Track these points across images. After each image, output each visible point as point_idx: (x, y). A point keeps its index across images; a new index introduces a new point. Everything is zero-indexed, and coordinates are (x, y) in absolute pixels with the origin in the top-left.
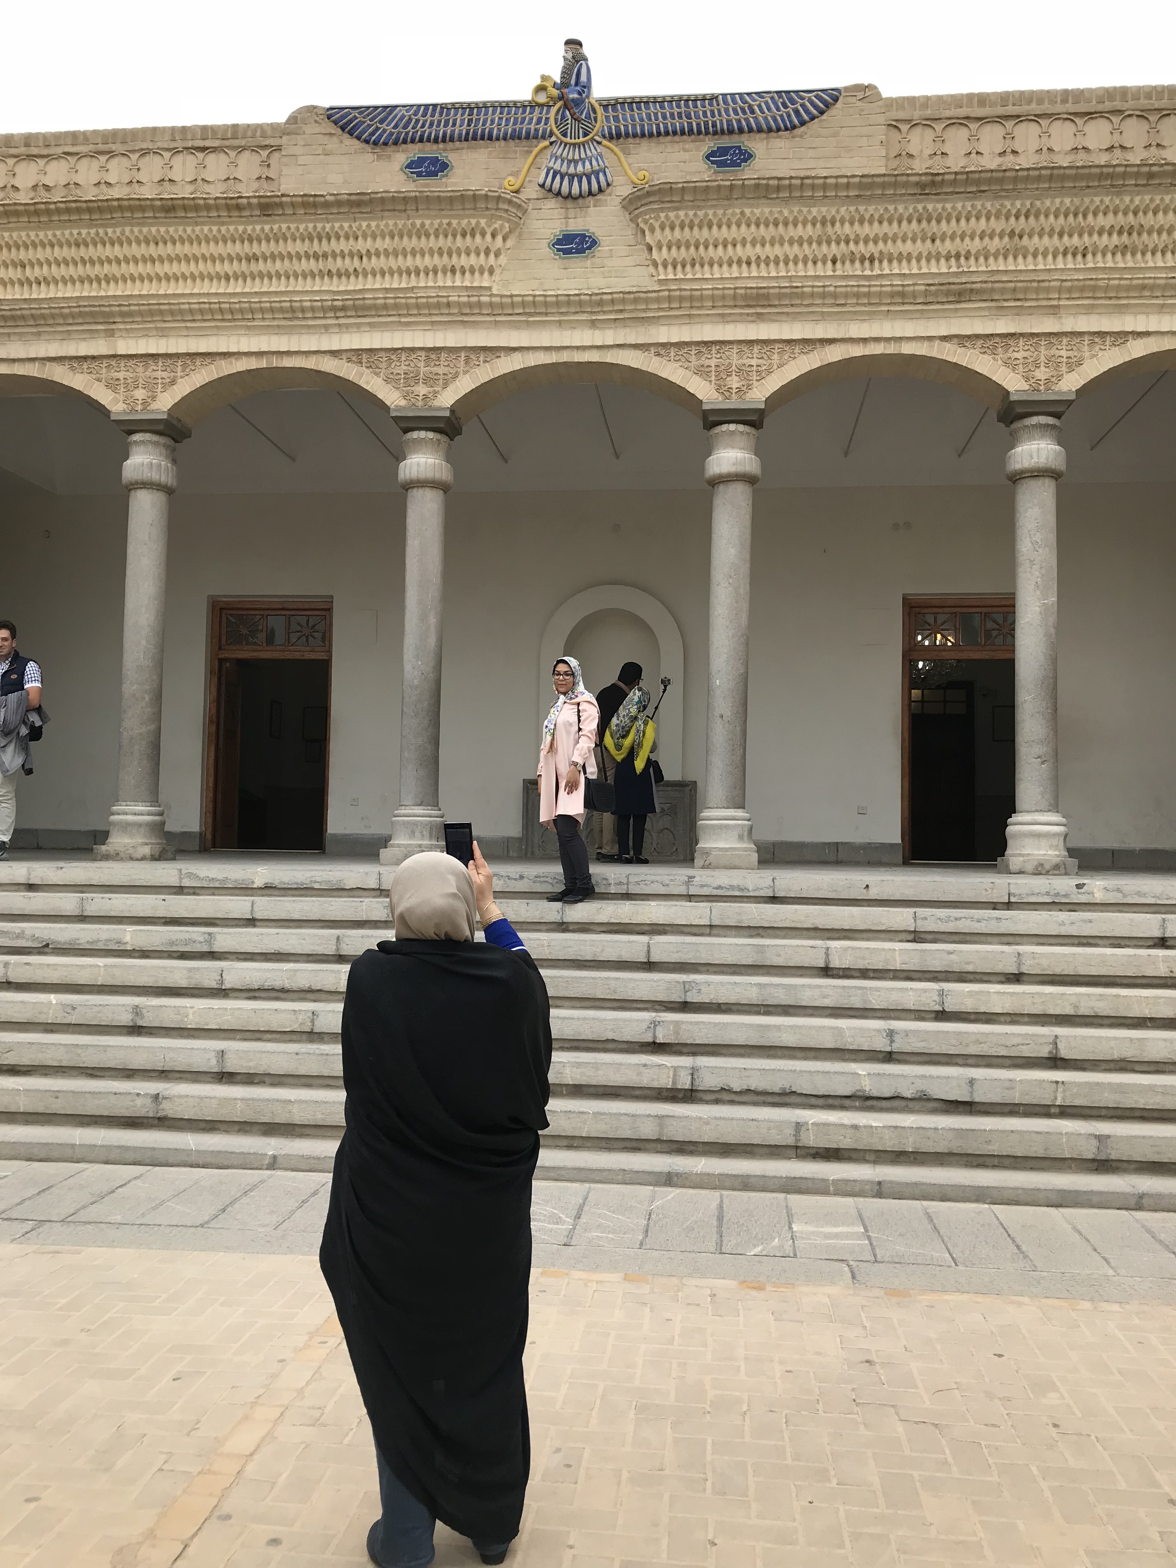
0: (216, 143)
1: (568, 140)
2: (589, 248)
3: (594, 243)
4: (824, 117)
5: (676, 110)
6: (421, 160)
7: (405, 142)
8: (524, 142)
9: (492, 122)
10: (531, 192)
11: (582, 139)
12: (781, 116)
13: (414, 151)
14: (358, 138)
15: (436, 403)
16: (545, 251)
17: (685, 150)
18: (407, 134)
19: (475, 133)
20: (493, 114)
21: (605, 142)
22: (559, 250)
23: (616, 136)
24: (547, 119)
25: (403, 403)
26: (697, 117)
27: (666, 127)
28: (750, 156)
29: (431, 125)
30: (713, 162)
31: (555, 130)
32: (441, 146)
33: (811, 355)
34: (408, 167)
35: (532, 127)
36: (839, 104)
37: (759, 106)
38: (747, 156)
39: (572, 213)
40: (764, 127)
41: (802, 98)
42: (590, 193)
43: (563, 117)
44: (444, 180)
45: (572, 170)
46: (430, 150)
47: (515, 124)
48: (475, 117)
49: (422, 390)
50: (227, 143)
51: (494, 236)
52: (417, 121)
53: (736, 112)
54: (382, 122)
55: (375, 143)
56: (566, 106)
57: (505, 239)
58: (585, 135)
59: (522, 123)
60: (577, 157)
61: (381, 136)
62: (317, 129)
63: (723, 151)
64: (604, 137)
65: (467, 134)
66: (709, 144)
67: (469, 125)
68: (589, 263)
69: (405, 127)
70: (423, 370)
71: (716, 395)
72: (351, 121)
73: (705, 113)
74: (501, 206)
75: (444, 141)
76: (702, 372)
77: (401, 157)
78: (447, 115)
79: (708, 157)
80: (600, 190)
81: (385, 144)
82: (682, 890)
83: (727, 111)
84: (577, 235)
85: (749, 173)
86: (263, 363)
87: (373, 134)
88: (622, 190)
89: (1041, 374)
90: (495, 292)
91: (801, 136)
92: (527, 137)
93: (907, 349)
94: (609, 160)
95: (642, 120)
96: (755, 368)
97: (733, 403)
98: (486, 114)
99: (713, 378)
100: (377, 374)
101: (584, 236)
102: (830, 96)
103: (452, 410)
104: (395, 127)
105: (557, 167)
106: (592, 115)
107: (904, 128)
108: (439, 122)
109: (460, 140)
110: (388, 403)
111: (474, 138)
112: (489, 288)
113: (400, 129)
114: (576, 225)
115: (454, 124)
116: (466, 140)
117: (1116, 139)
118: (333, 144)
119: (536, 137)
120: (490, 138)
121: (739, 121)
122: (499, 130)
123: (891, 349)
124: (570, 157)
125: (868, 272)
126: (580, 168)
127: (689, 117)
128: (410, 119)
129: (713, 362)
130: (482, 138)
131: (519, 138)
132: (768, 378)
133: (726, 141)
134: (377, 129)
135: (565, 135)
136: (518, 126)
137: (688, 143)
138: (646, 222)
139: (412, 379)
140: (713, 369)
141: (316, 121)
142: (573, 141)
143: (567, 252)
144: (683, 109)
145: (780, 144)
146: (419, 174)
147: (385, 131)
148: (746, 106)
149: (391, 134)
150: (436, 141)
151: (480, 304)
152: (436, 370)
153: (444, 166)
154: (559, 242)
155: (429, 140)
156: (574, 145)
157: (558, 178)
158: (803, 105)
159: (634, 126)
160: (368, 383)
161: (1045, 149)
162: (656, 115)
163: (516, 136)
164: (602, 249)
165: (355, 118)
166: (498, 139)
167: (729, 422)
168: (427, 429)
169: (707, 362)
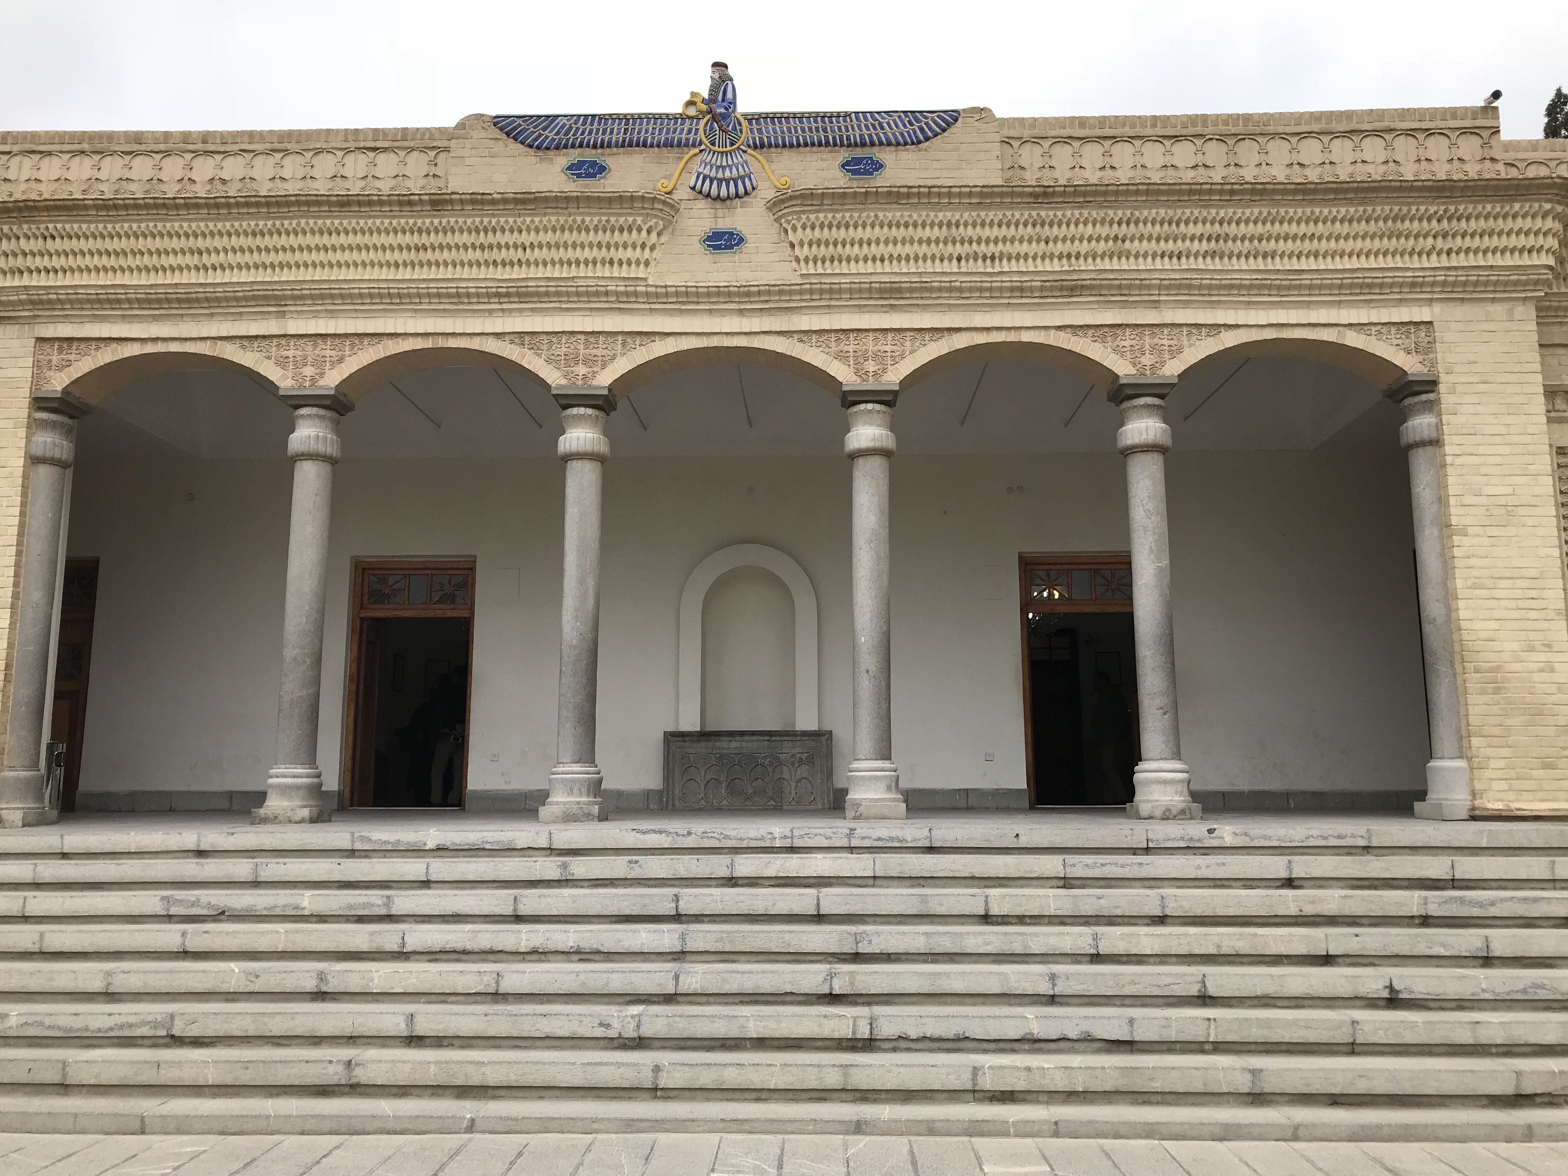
0: (386, 144)
1: (716, 148)
2: (737, 245)
3: (741, 240)
4: (946, 134)
5: (814, 125)
6: (581, 164)
7: (565, 147)
8: (676, 149)
9: (647, 131)
10: (683, 193)
11: (729, 148)
12: (908, 132)
13: (574, 156)
14: (522, 143)
15: (595, 382)
16: (696, 246)
17: (822, 160)
18: (568, 140)
19: (631, 140)
20: (648, 124)
21: (750, 151)
22: (709, 246)
23: (760, 146)
24: (697, 130)
25: (563, 382)
26: (833, 131)
27: (805, 139)
28: (881, 166)
29: (590, 133)
30: (848, 171)
31: (704, 140)
32: (599, 151)
33: (940, 343)
34: (569, 168)
35: (684, 136)
36: (959, 124)
37: (888, 124)
38: (878, 166)
39: (720, 213)
40: (893, 141)
41: (926, 118)
42: (737, 196)
43: (711, 128)
44: (602, 181)
45: (720, 175)
46: (589, 155)
47: (667, 133)
48: (630, 127)
49: (581, 370)
50: (397, 144)
51: (649, 232)
52: (578, 129)
53: (868, 129)
54: (544, 129)
55: (538, 148)
56: (714, 119)
57: (659, 234)
58: (732, 144)
59: (674, 132)
60: (724, 163)
61: (544, 141)
62: (484, 134)
63: (857, 161)
64: (749, 146)
65: (624, 141)
66: (844, 155)
67: (625, 133)
68: (736, 257)
69: (566, 134)
70: (582, 352)
71: (855, 378)
72: (515, 128)
73: (840, 128)
74: (656, 206)
75: (602, 147)
76: (841, 356)
77: (563, 160)
78: (605, 124)
79: (843, 166)
80: (747, 193)
81: (547, 148)
82: (844, 843)
83: (859, 127)
84: (725, 233)
85: (881, 181)
86: (429, 344)
87: (536, 139)
88: (766, 192)
89: (1147, 360)
90: (650, 282)
91: (926, 150)
92: (679, 145)
93: (1026, 337)
94: (754, 166)
95: (783, 132)
96: (889, 354)
97: (871, 385)
98: (641, 124)
99: (852, 362)
100: (539, 355)
101: (732, 234)
102: (950, 116)
103: (610, 388)
104: (558, 133)
105: (707, 172)
106: (738, 127)
107: (1016, 144)
108: (598, 130)
109: (617, 146)
110: (549, 382)
111: (630, 145)
112: (645, 279)
113: (561, 136)
114: (725, 223)
115: (611, 133)
116: (623, 146)
117: (1200, 159)
118: (499, 147)
119: (687, 145)
120: (645, 145)
121: (870, 136)
122: (653, 138)
123: (1012, 337)
124: (718, 164)
125: (989, 270)
126: (727, 174)
127: (825, 130)
128: (571, 128)
129: (851, 348)
130: (638, 145)
131: (672, 146)
132: (902, 362)
133: (859, 153)
134: (540, 135)
135: (713, 144)
136: (670, 136)
137: (825, 153)
138: (788, 222)
139: (572, 359)
140: (852, 354)
141: (483, 128)
142: (721, 149)
143: (716, 247)
144: (820, 124)
145: (908, 156)
146: (579, 176)
147: (547, 137)
148: (876, 123)
149: (553, 140)
150: (595, 147)
151: (636, 294)
152: (594, 352)
153: (602, 169)
154: (709, 239)
155: (588, 146)
156: (722, 153)
157: (708, 182)
158: (927, 124)
159: (776, 138)
160: (530, 363)
161: (1139, 165)
162: (795, 128)
163: (669, 144)
164: (748, 246)
165: (520, 125)
166: (652, 146)
167: (867, 402)
168: (586, 406)
169: (846, 348)
